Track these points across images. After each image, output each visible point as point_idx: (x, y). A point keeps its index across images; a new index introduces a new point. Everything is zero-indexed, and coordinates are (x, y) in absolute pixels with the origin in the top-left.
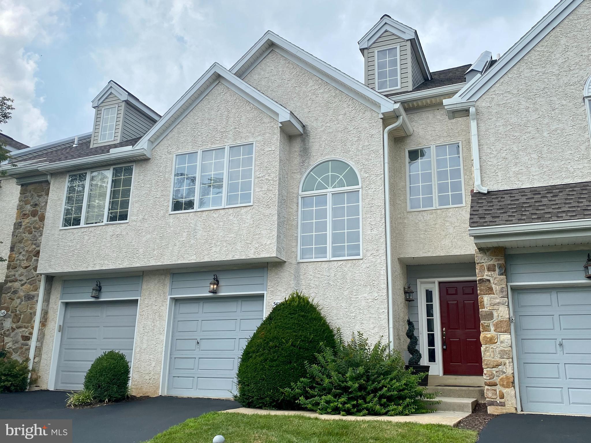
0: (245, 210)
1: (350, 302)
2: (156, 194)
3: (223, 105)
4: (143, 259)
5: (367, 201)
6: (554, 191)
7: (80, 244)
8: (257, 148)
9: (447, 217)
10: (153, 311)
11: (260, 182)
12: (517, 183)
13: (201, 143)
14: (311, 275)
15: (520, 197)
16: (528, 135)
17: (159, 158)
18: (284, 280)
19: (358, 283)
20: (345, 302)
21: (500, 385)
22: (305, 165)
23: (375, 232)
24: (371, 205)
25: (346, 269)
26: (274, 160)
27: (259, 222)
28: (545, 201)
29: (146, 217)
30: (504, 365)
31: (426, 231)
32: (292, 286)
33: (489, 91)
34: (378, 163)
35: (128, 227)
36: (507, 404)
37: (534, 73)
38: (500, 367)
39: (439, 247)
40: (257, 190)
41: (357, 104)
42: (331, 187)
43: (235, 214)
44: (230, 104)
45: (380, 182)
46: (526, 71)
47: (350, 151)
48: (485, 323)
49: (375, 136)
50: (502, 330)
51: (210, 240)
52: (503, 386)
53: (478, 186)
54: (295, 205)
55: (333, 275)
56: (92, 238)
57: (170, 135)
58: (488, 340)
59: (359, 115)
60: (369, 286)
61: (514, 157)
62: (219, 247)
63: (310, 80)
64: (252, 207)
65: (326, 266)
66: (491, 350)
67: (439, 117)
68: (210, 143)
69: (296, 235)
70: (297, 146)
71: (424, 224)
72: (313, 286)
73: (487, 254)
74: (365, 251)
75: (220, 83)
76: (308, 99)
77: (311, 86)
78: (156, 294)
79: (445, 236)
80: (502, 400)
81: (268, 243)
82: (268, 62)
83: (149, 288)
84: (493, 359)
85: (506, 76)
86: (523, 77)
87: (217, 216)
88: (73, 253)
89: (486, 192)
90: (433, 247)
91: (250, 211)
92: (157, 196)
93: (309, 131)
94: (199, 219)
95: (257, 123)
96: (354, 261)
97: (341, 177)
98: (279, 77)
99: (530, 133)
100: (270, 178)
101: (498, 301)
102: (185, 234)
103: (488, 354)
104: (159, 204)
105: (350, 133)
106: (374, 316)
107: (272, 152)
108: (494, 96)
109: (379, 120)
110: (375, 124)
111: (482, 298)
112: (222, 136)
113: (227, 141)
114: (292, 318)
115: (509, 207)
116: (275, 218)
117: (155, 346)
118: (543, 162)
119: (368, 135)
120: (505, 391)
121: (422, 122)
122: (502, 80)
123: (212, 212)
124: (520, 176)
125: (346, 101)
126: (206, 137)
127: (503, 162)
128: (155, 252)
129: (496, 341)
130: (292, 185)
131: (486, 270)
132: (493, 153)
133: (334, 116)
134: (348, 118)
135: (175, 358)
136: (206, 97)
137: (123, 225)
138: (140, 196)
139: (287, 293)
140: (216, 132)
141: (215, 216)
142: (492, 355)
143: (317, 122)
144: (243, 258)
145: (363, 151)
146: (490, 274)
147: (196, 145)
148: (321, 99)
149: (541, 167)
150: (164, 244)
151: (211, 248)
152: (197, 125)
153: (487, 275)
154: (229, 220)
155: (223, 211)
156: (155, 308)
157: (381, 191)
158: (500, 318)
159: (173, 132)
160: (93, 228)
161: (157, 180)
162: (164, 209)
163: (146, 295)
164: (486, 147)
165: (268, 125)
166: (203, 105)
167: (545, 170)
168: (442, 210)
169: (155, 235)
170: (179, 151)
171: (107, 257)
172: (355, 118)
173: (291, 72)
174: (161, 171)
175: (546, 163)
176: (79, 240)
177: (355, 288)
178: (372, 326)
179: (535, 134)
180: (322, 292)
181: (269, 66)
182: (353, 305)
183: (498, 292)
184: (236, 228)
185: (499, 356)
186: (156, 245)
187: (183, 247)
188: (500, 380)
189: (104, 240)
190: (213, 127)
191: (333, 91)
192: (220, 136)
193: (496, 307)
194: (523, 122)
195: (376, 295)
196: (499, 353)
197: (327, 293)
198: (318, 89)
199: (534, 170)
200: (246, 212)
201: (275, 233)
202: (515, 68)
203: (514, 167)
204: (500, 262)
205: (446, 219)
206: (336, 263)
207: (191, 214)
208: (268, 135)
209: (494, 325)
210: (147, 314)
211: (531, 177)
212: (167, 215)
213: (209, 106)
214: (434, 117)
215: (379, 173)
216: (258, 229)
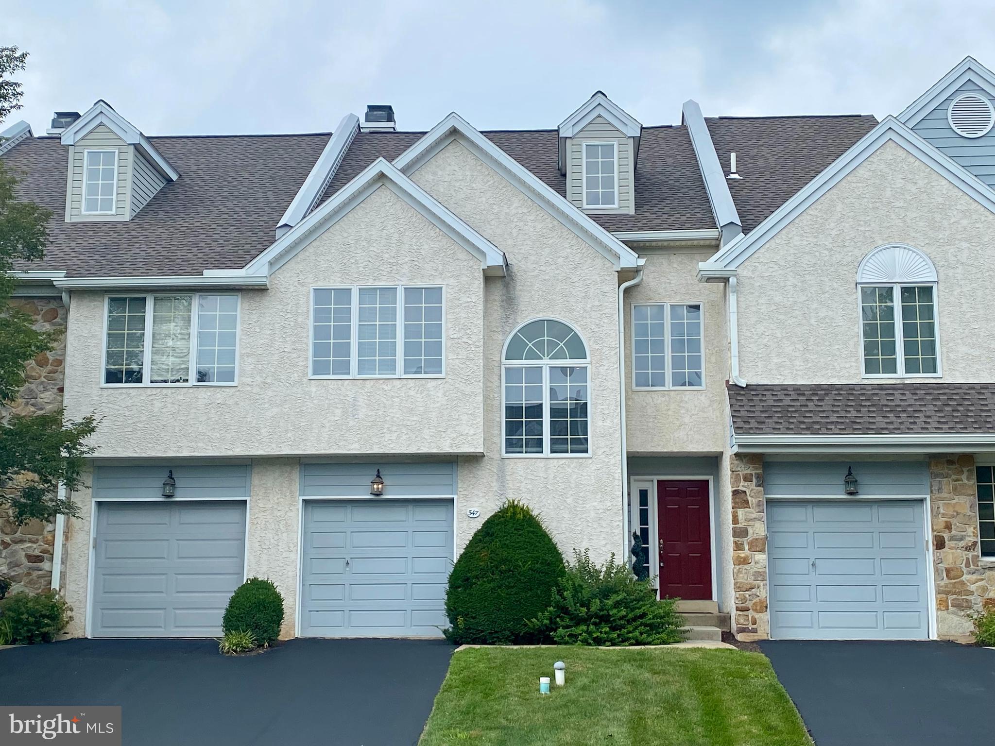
0: (434, 383)
1: (575, 512)
2: (283, 347)
3: (390, 223)
4: (270, 444)
5: (597, 382)
6: (819, 393)
7: (147, 414)
8: (448, 295)
9: (681, 401)
10: (274, 518)
11: (456, 345)
12: (779, 377)
13: (356, 276)
14: (521, 476)
15: (783, 397)
16: (794, 320)
17: (283, 290)
18: (482, 480)
19: (585, 488)
20: (568, 512)
21: (753, 610)
22: (510, 321)
23: (608, 423)
24: (602, 388)
25: (568, 470)
26: (476, 316)
27: (455, 402)
28: (811, 406)
29: (269, 380)
30: (758, 588)
31: (655, 418)
32: (494, 490)
33: (752, 256)
34: (613, 331)
35: (238, 393)
36: (760, 630)
37: (805, 243)
38: (753, 590)
39: (672, 440)
40: (451, 356)
41: (583, 246)
42: (547, 356)
43: (417, 388)
44: (401, 222)
45: (615, 359)
46: (796, 238)
47: (574, 310)
48: (738, 541)
49: (608, 294)
50: (758, 549)
51: (380, 423)
52: (756, 610)
53: (736, 377)
54: (496, 378)
55: (551, 476)
56: (169, 405)
57: (301, 256)
58: (742, 560)
59: (586, 261)
60: (599, 493)
61: (776, 345)
62: (396, 434)
63: (514, 198)
64: (445, 380)
65: (542, 465)
66: (744, 571)
67: (675, 265)
68: (371, 277)
69: (498, 420)
70: (498, 292)
71: (653, 409)
72: (524, 490)
73: (744, 461)
74: (594, 448)
75: (383, 187)
76: (513, 226)
77: (517, 208)
78: (277, 493)
79: (680, 426)
80: (754, 626)
81: (471, 432)
82: (448, 157)
83: (264, 484)
84: (747, 582)
85: (772, 241)
86: (792, 245)
87: (390, 388)
88: (135, 427)
89: (745, 386)
90: (664, 440)
91: (441, 386)
92: (285, 350)
93: (515, 273)
94: (360, 391)
95: (447, 257)
96: (581, 460)
97: (562, 344)
98: (466, 184)
99: (796, 317)
100: (470, 342)
101: (754, 516)
102: (338, 412)
103: (741, 575)
104: (289, 362)
105: (574, 284)
106: (605, 530)
107: (473, 304)
108: (757, 264)
109: (614, 273)
110: (608, 278)
111: (737, 512)
112: (391, 269)
113: (399, 278)
114: (520, 535)
115: (773, 410)
116: (480, 398)
117: (282, 568)
118: (809, 356)
119: (599, 292)
120: (757, 616)
121: (653, 269)
122: (767, 245)
123: (381, 382)
124: (782, 369)
125: (567, 239)
126: (364, 268)
127: (764, 349)
128: (289, 435)
129: (750, 561)
130: (491, 348)
131: (742, 479)
132: (753, 337)
133: (550, 257)
134: (571, 263)
135: (310, 585)
136: (362, 205)
137: (228, 390)
138: (255, 347)
139: (487, 498)
140: (381, 263)
141: (386, 388)
142: (746, 578)
143: (526, 262)
144: (435, 451)
145: (593, 313)
146: (746, 484)
147: (347, 277)
148: (532, 230)
149: (806, 361)
150: (304, 424)
151: (383, 435)
152: (348, 246)
153: (743, 486)
154: (408, 396)
155: (398, 382)
156: (279, 514)
157: (616, 370)
158: (755, 535)
159: (306, 251)
160: (170, 391)
161: (282, 324)
162: (300, 371)
163: (260, 494)
164: (746, 328)
165: (465, 263)
166: (356, 216)
167: (810, 365)
168: (677, 392)
169: (287, 410)
170: (319, 283)
171: (202, 437)
172: (581, 265)
173: (485, 180)
174: (288, 311)
175: (812, 357)
176: (143, 408)
177: (581, 495)
178: (604, 542)
179: (802, 319)
180: (537, 499)
181: (450, 165)
182: (580, 516)
183: (754, 505)
184: (421, 409)
185: (753, 578)
186: (290, 425)
187: (337, 430)
188: (753, 604)
189: (193, 411)
190: (375, 254)
191: (548, 220)
192: (388, 270)
193: (751, 523)
194: (789, 303)
195: (609, 504)
196: (753, 575)
197: (544, 500)
198: (528, 214)
199: (798, 363)
200: (436, 387)
201: (480, 420)
202: (784, 232)
203: (776, 358)
204: (757, 472)
205: (681, 404)
206: (556, 461)
207: (347, 382)
208: (464, 278)
209: (748, 543)
210: (264, 523)
211: (795, 371)
212: (304, 380)
213: (367, 220)
214: (670, 265)
215: (613, 346)
216: (455, 412)
